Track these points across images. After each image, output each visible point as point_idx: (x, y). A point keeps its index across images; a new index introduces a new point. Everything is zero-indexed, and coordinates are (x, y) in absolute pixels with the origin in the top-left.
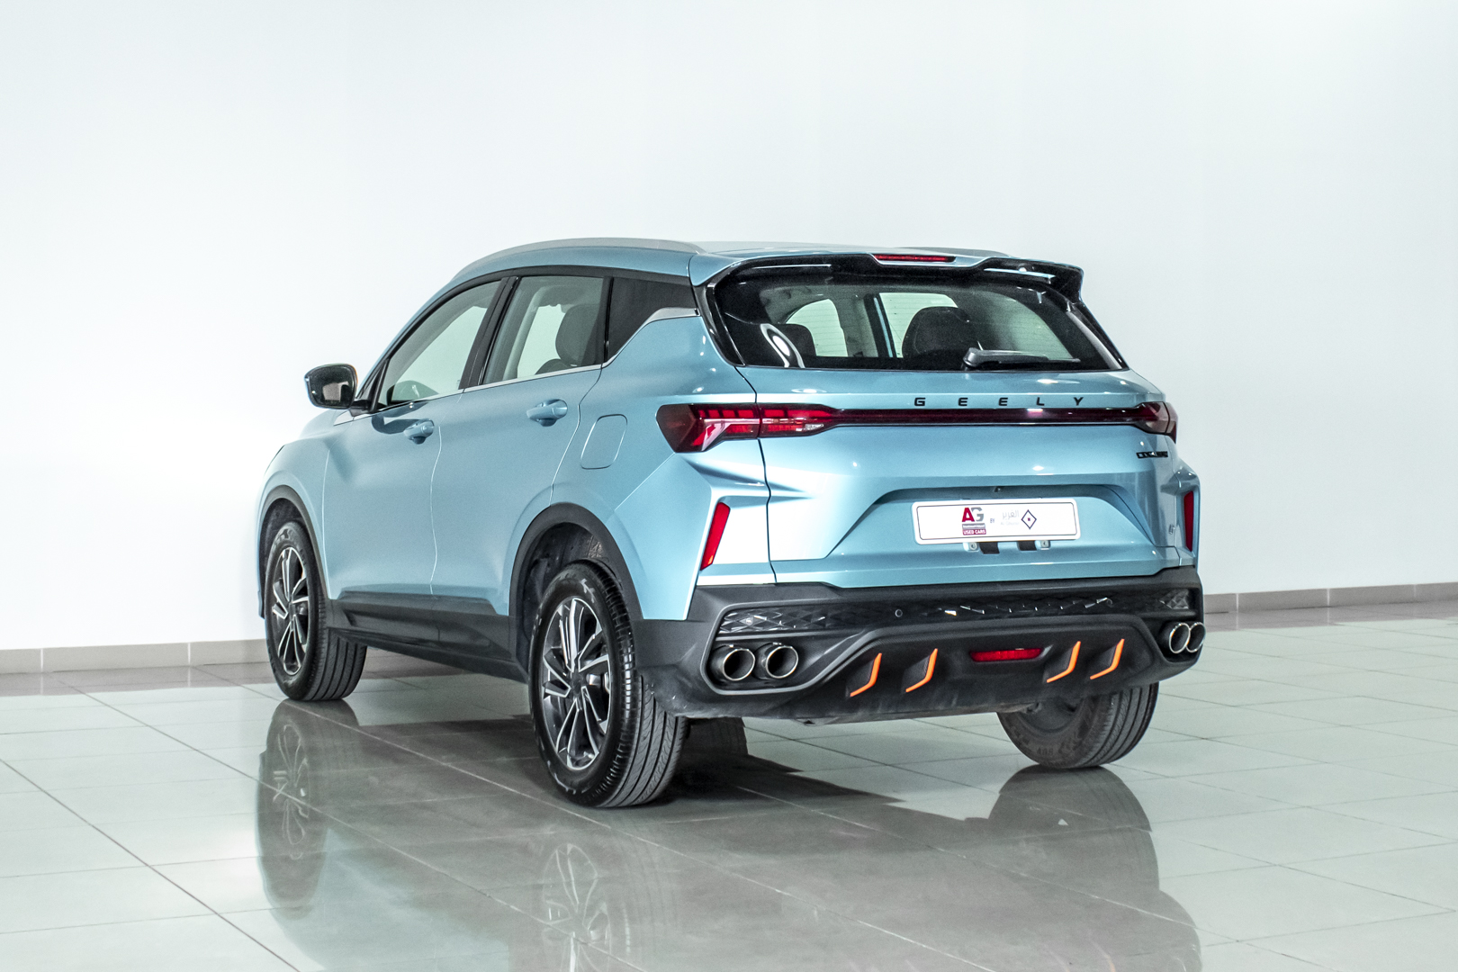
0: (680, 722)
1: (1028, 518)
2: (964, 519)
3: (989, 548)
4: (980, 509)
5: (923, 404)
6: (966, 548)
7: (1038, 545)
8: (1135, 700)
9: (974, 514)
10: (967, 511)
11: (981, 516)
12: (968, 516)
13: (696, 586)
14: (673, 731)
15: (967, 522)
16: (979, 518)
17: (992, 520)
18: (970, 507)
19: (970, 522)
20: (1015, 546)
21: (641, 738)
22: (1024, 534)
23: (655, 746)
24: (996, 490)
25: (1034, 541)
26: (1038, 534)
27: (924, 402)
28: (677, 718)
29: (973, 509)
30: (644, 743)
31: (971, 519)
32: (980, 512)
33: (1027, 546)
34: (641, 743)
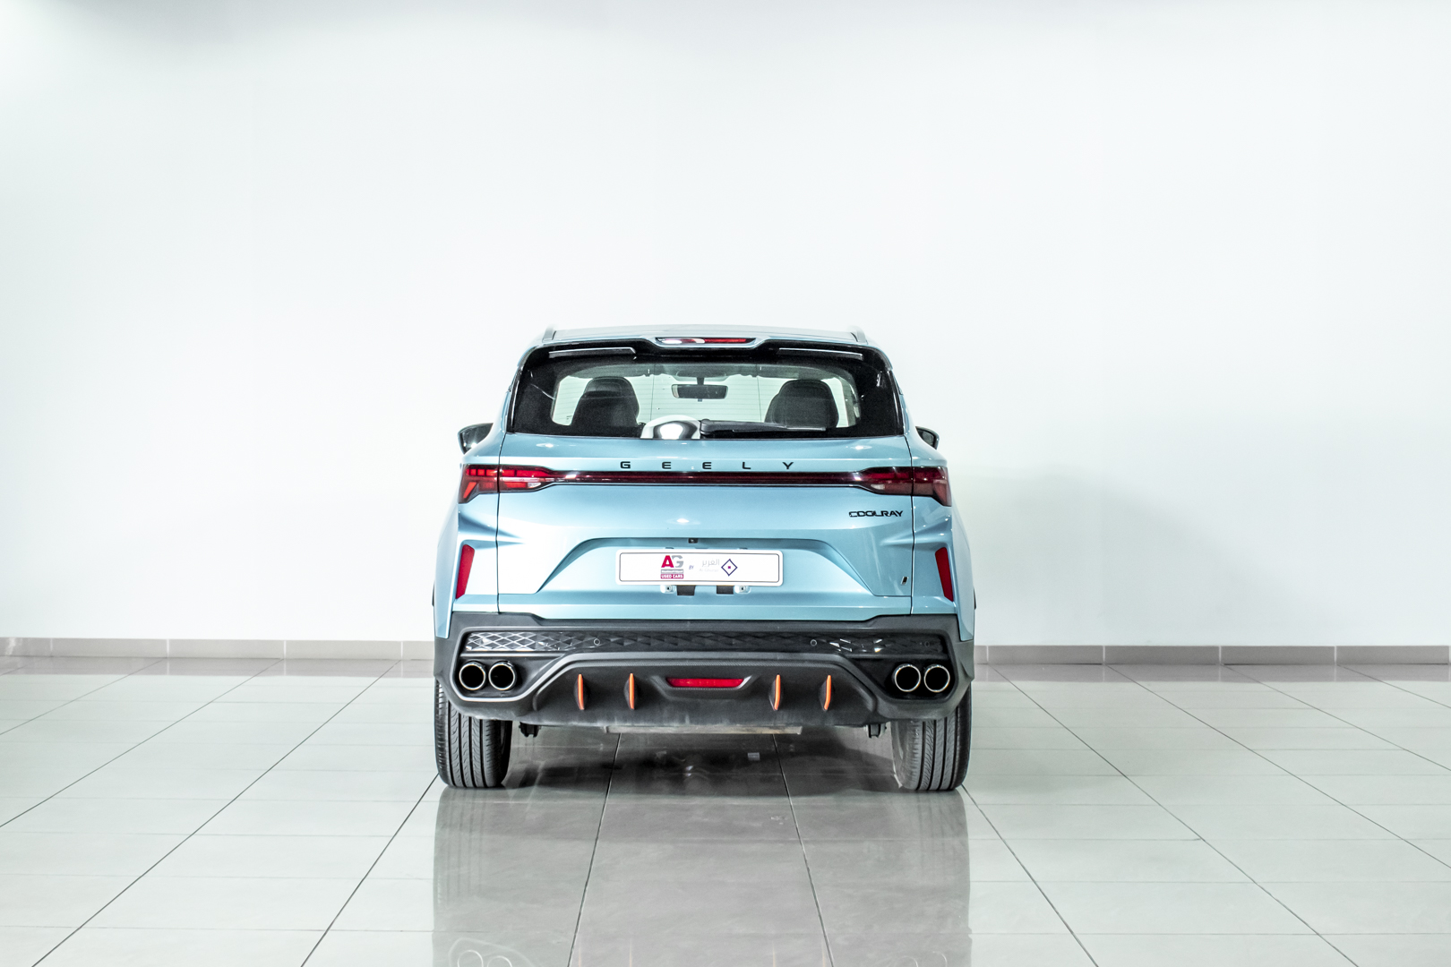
0: (484, 725)
1: (730, 567)
2: (664, 565)
3: (686, 591)
4: (680, 557)
5: (629, 467)
6: (663, 590)
7: (737, 590)
8: (940, 733)
9: (674, 561)
10: (668, 558)
11: (681, 563)
12: (668, 563)
13: (452, 612)
14: (478, 729)
15: (666, 568)
16: (678, 565)
17: (691, 567)
18: (671, 555)
19: (669, 568)
20: (715, 590)
21: (452, 733)
22: (725, 581)
23: (465, 739)
24: (690, 542)
25: (732, 587)
26: (738, 580)
27: (629, 466)
28: (481, 721)
29: (673, 557)
30: (455, 737)
31: (671, 565)
32: (681, 560)
33: (725, 590)
34: (452, 737)
